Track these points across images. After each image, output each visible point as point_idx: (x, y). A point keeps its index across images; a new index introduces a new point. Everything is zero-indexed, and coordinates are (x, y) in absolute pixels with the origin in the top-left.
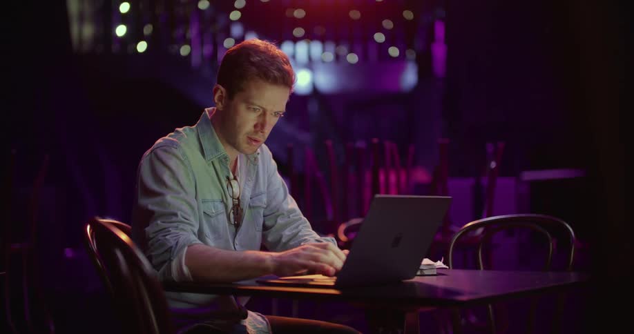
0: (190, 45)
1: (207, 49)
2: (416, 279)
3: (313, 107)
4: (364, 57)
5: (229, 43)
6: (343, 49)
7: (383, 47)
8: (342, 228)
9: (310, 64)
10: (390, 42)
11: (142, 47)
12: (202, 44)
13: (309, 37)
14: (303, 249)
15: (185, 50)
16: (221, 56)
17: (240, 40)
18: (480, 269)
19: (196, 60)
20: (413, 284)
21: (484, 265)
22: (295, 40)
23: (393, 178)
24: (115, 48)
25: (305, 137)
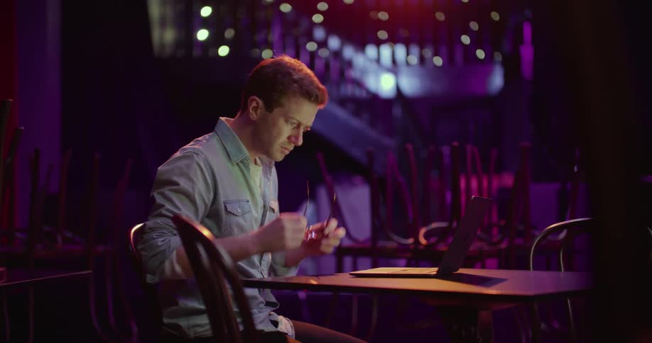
0: (272, 49)
3: (397, 111)
4: (449, 60)
5: (311, 47)
6: (429, 52)
7: (470, 50)
8: (423, 231)
9: (394, 68)
10: (475, 44)
11: (224, 51)
12: (285, 48)
13: (393, 40)
15: (267, 54)
17: (323, 44)
18: (561, 270)
21: (564, 266)
22: (378, 43)
23: (474, 184)
24: (196, 52)
25: (387, 141)
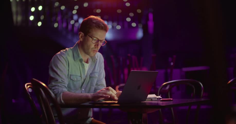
0: (58, 23)
1: (64, 25)
4: (123, 27)
5: (72, 22)
6: (115, 24)
7: (130, 23)
8: (117, 87)
10: (132, 21)
11: (40, 24)
12: (62, 23)
14: (101, 91)
15: (56, 25)
16: (70, 27)
24: (30, 24)
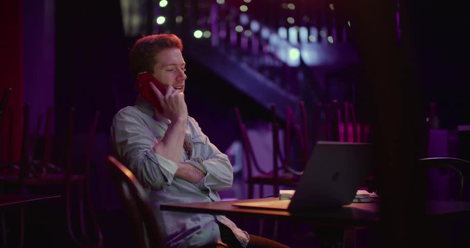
0: (211, 31)
1: (223, 34)
2: (352, 205)
3: (301, 76)
4: (338, 39)
5: (239, 29)
9: (299, 44)
12: (219, 30)
13: (298, 24)
16: (233, 39)
19: (215, 42)
20: (350, 208)
22: (288, 26)
23: (350, 129)
